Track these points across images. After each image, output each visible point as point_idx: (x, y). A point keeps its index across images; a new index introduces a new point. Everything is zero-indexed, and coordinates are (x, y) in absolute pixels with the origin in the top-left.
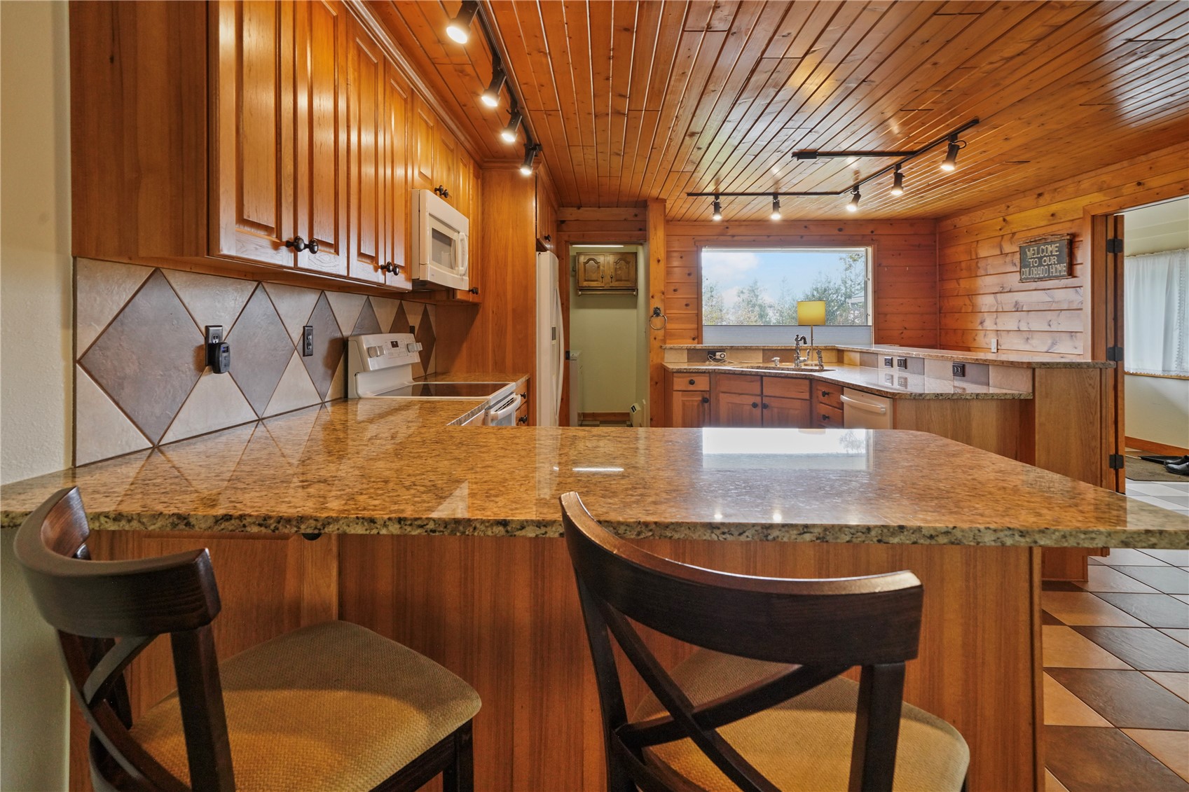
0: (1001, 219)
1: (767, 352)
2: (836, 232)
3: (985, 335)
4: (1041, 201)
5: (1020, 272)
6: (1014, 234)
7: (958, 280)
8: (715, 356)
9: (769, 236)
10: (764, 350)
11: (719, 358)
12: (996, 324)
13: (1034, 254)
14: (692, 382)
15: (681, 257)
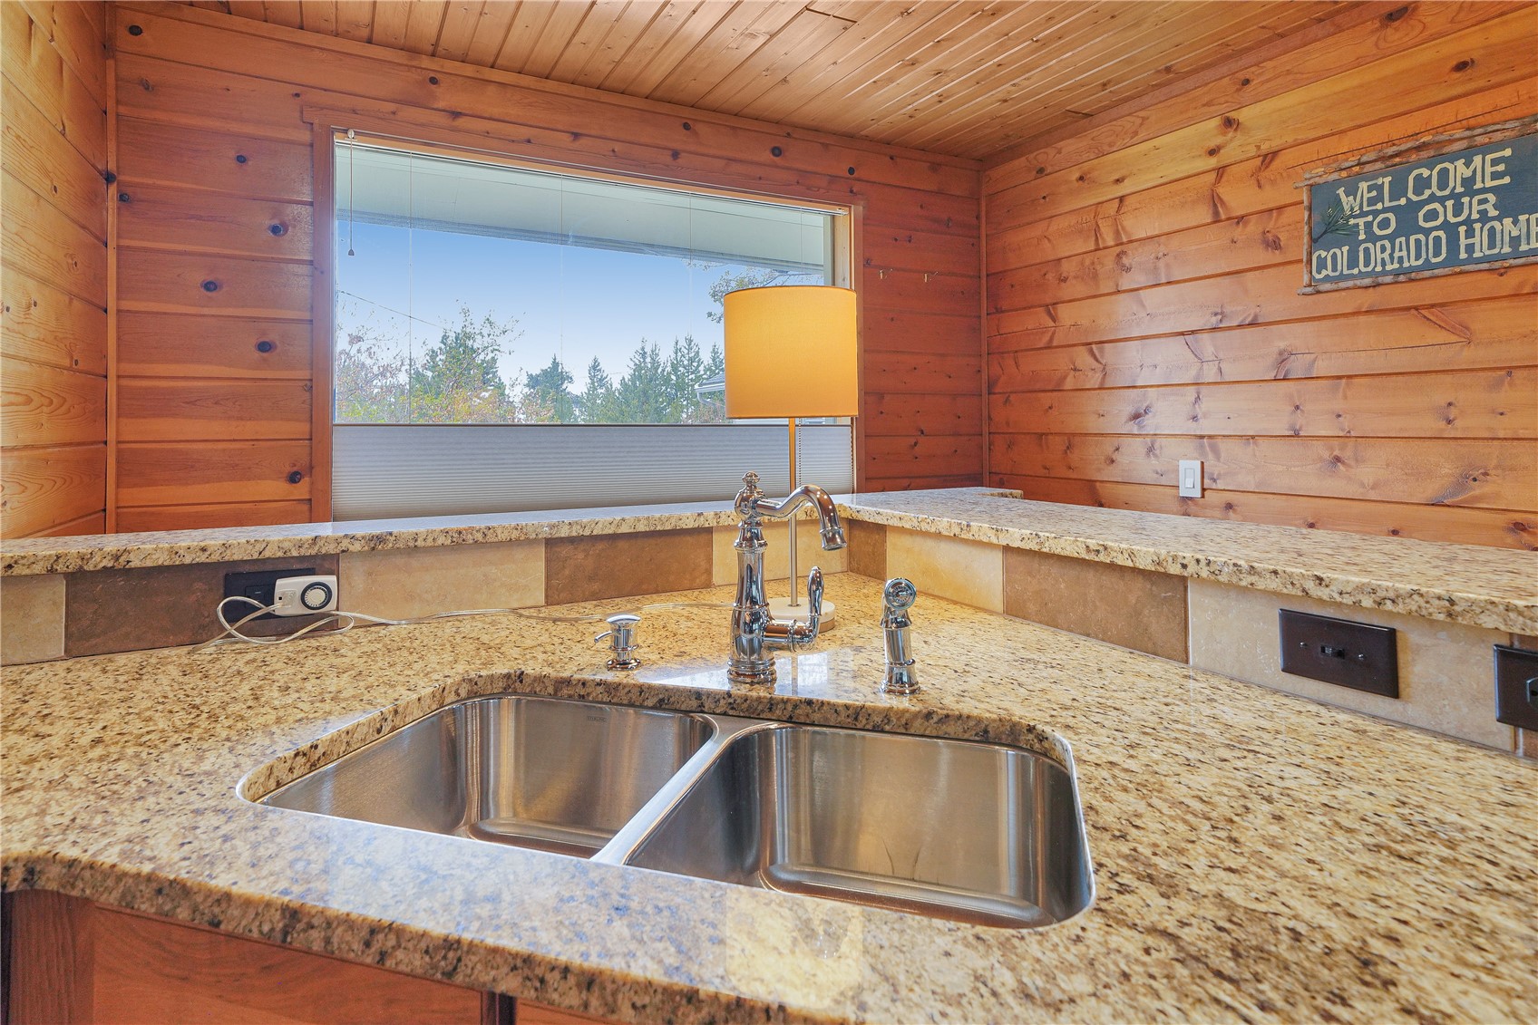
0: (1215, 122)
1: (565, 551)
2: (767, 156)
3: (1151, 450)
4: (1395, 34)
5: (1310, 261)
6: (1269, 158)
7: (1050, 309)
8: (268, 600)
10: (551, 543)
11: (300, 611)
12: (1195, 418)
13: (1372, 202)
15: (241, 159)
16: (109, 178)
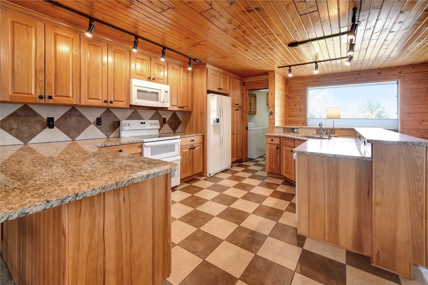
1: (318, 130)
2: (376, 75)
8: (294, 130)
9: (339, 80)
10: (317, 129)
11: (296, 131)
14: (272, 140)
15: (298, 92)
16: (287, 96)
